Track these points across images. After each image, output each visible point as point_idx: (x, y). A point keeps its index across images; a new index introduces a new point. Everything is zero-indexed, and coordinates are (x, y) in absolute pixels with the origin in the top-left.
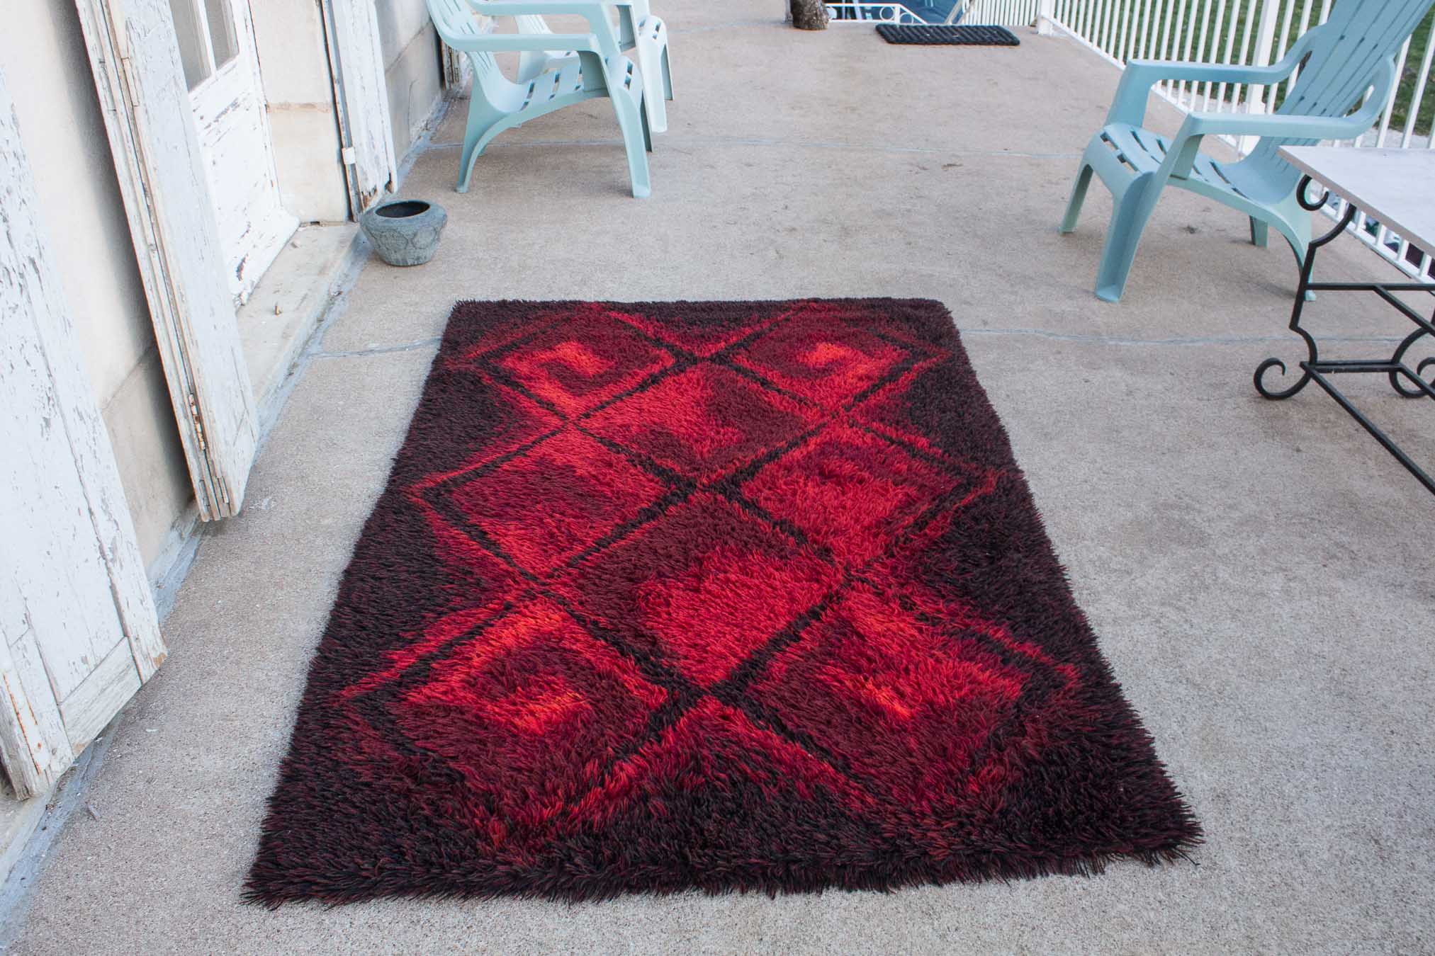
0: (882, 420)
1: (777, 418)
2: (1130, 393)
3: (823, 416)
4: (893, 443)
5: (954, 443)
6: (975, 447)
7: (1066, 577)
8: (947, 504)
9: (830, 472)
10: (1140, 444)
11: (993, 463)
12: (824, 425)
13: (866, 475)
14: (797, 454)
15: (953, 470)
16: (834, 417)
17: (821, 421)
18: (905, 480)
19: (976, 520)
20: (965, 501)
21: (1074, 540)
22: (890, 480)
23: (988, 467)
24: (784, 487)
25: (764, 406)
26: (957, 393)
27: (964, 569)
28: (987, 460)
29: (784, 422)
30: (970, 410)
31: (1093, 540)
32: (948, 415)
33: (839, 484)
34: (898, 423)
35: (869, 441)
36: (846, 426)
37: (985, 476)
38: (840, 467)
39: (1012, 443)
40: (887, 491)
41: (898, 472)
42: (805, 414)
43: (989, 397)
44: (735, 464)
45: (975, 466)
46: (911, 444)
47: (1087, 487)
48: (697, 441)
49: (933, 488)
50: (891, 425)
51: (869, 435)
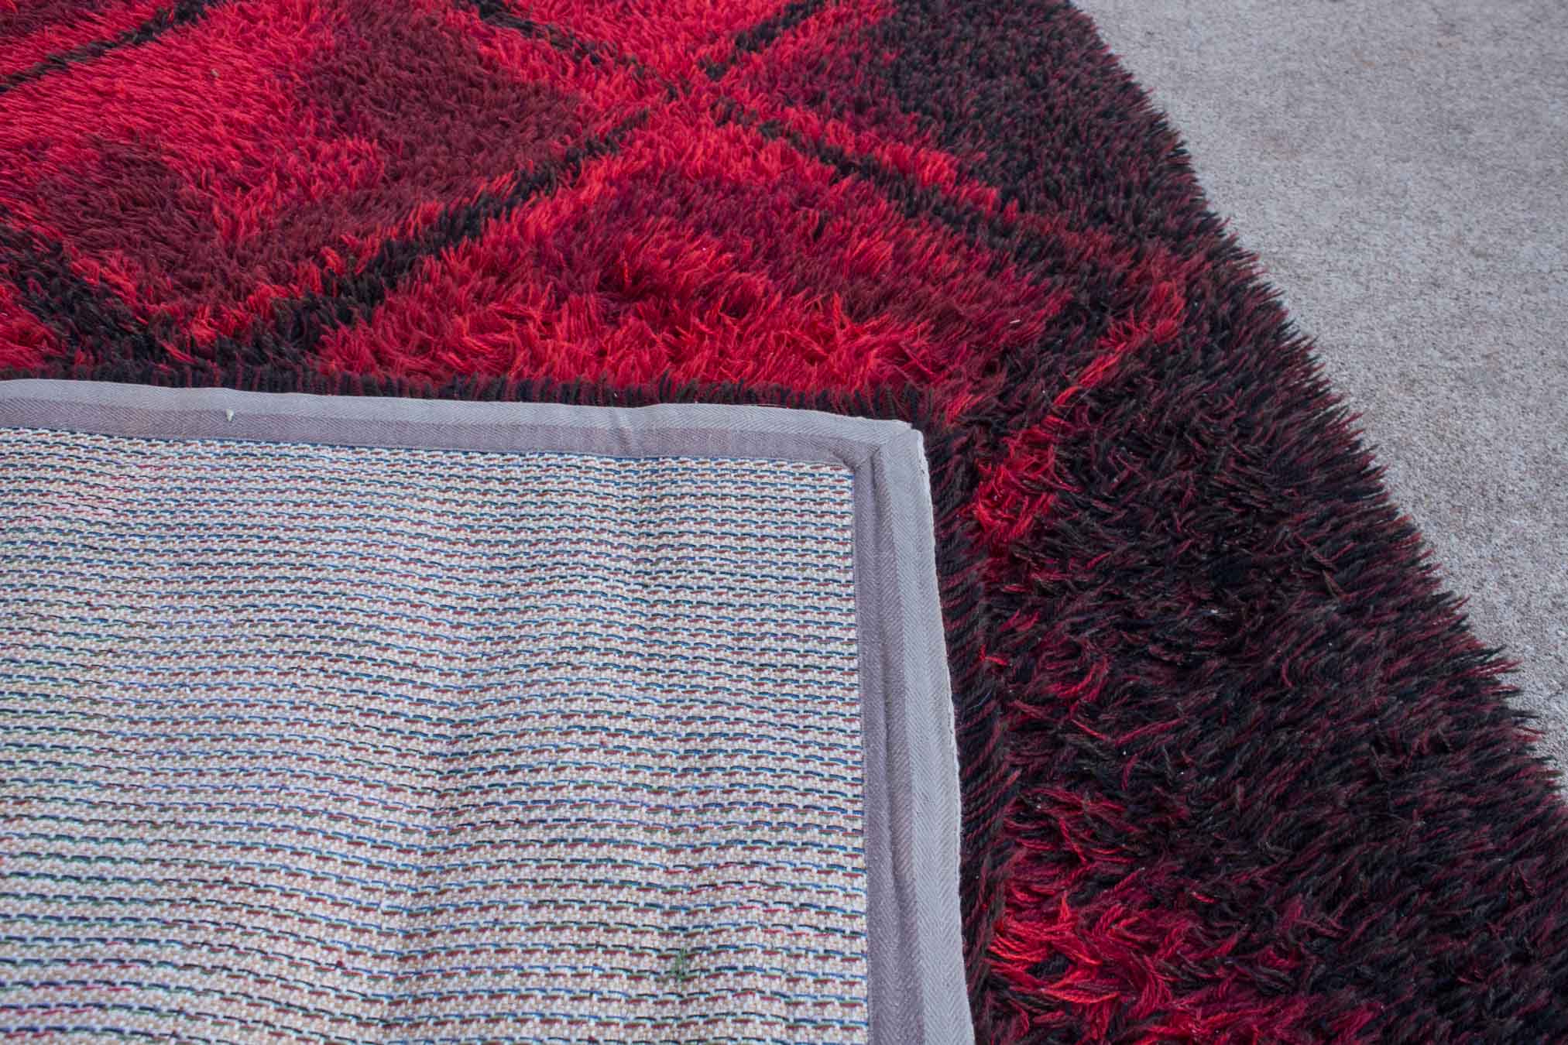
0: (814, 100)
1: (502, 105)
2: (1449, 29)
3: (641, 93)
4: (845, 168)
5: (1032, 165)
6: (1094, 178)
7: (1514, 703)
8: (1038, 389)
9: (636, 278)
10: (1535, 166)
11: (1156, 229)
12: (640, 121)
13: (759, 281)
14: (539, 216)
15: (1040, 256)
16: (672, 96)
17: (635, 108)
18: (889, 297)
19: (1141, 446)
20: (1095, 372)
21: (1476, 519)
22: (838, 301)
23: (1150, 246)
24: (470, 340)
25: (472, 69)
26: (1018, 25)
27: (1138, 693)
28: (1137, 220)
29: (521, 114)
30: (1062, 71)
31: (1534, 508)
32: (1006, 84)
33: (664, 319)
34: (860, 107)
35: (773, 166)
36: (706, 118)
37: (1144, 278)
38: (673, 254)
39: (1195, 164)
40: (828, 338)
41: (864, 268)
42: (591, 88)
43: (1105, 35)
44: (323, 263)
45: (1106, 240)
46: (904, 172)
47: (1443, 301)
48: (234, 184)
49: (983, 325)
50: (839, 115)
51: (777, 144)
